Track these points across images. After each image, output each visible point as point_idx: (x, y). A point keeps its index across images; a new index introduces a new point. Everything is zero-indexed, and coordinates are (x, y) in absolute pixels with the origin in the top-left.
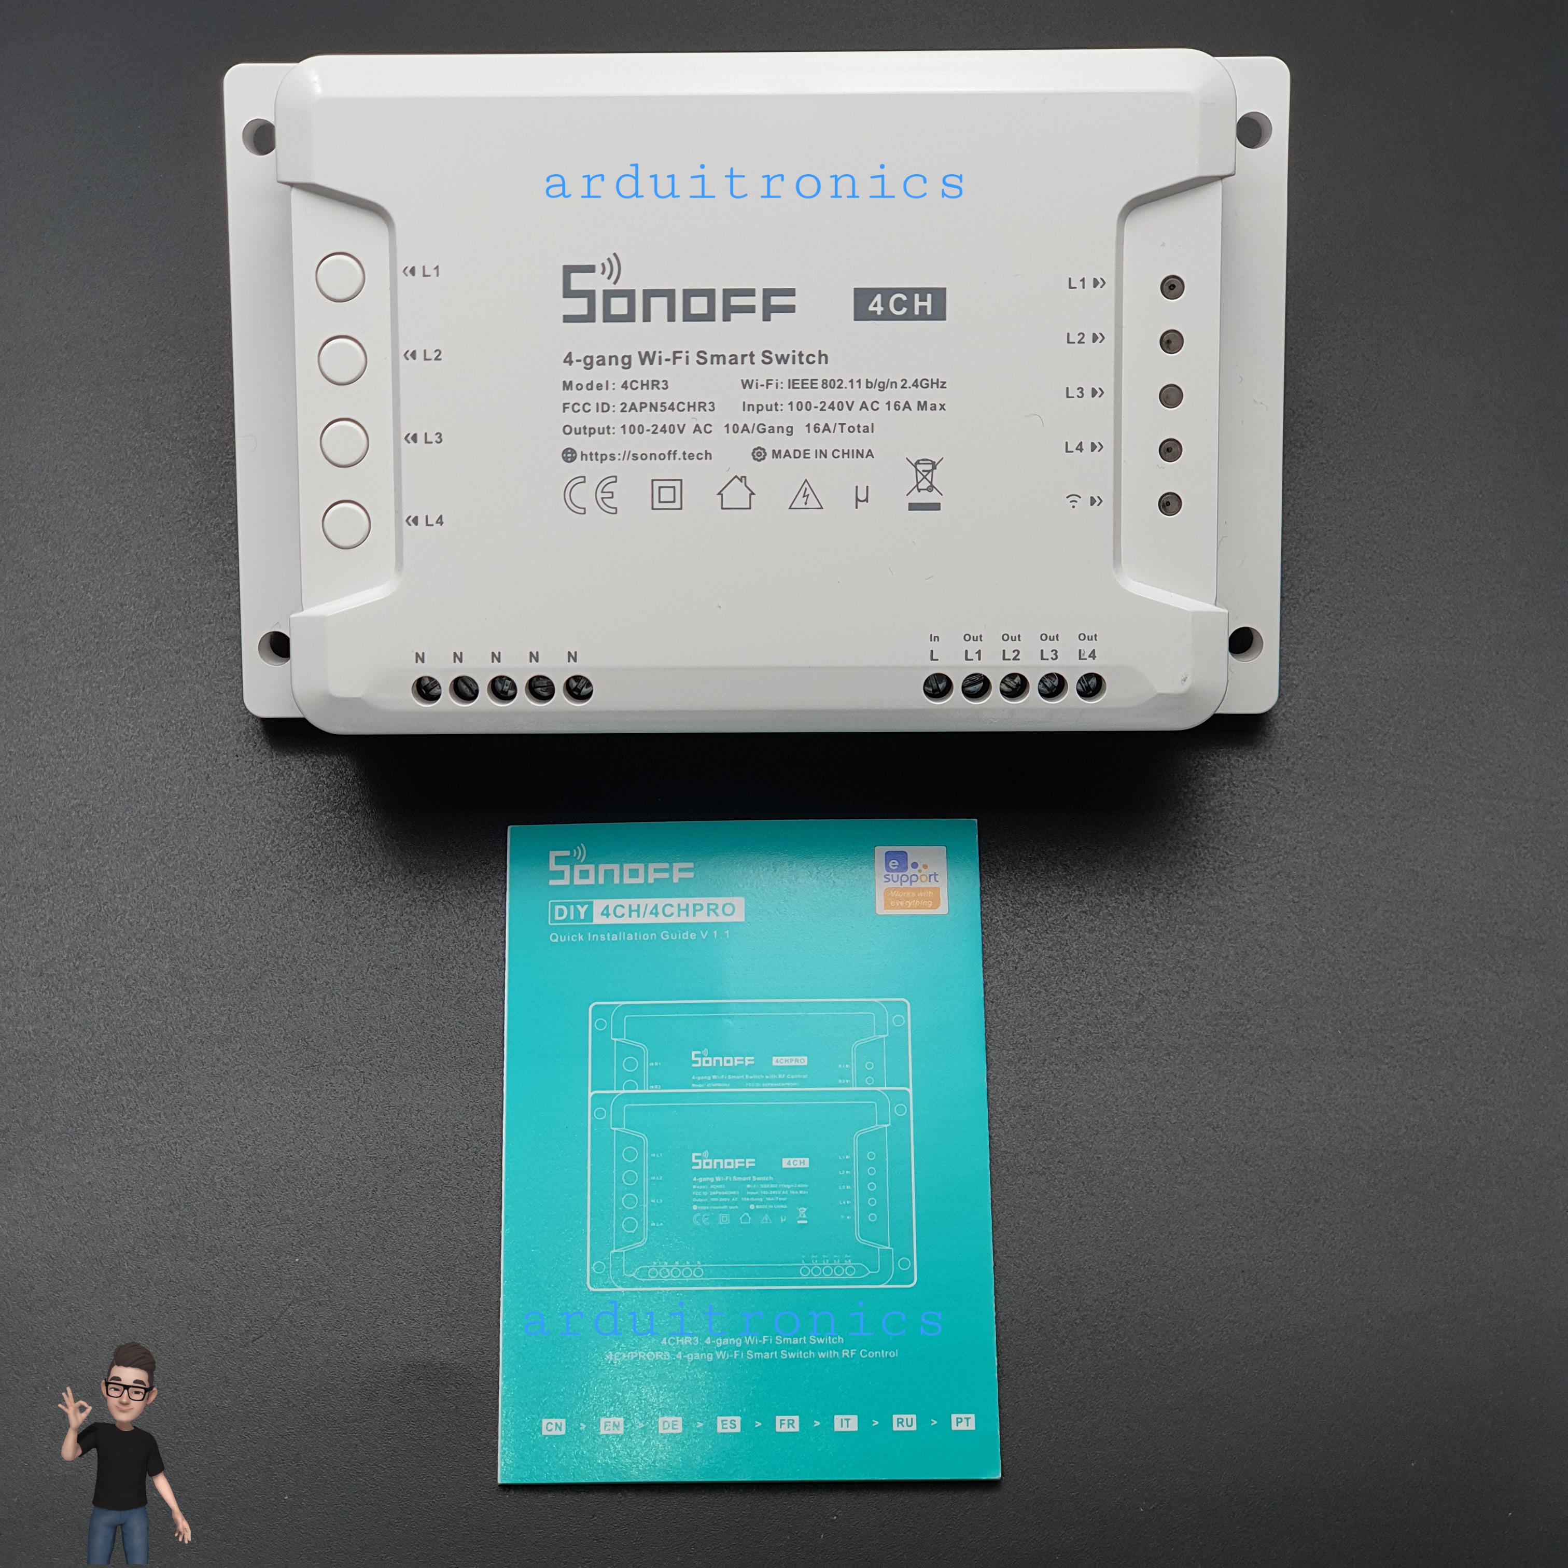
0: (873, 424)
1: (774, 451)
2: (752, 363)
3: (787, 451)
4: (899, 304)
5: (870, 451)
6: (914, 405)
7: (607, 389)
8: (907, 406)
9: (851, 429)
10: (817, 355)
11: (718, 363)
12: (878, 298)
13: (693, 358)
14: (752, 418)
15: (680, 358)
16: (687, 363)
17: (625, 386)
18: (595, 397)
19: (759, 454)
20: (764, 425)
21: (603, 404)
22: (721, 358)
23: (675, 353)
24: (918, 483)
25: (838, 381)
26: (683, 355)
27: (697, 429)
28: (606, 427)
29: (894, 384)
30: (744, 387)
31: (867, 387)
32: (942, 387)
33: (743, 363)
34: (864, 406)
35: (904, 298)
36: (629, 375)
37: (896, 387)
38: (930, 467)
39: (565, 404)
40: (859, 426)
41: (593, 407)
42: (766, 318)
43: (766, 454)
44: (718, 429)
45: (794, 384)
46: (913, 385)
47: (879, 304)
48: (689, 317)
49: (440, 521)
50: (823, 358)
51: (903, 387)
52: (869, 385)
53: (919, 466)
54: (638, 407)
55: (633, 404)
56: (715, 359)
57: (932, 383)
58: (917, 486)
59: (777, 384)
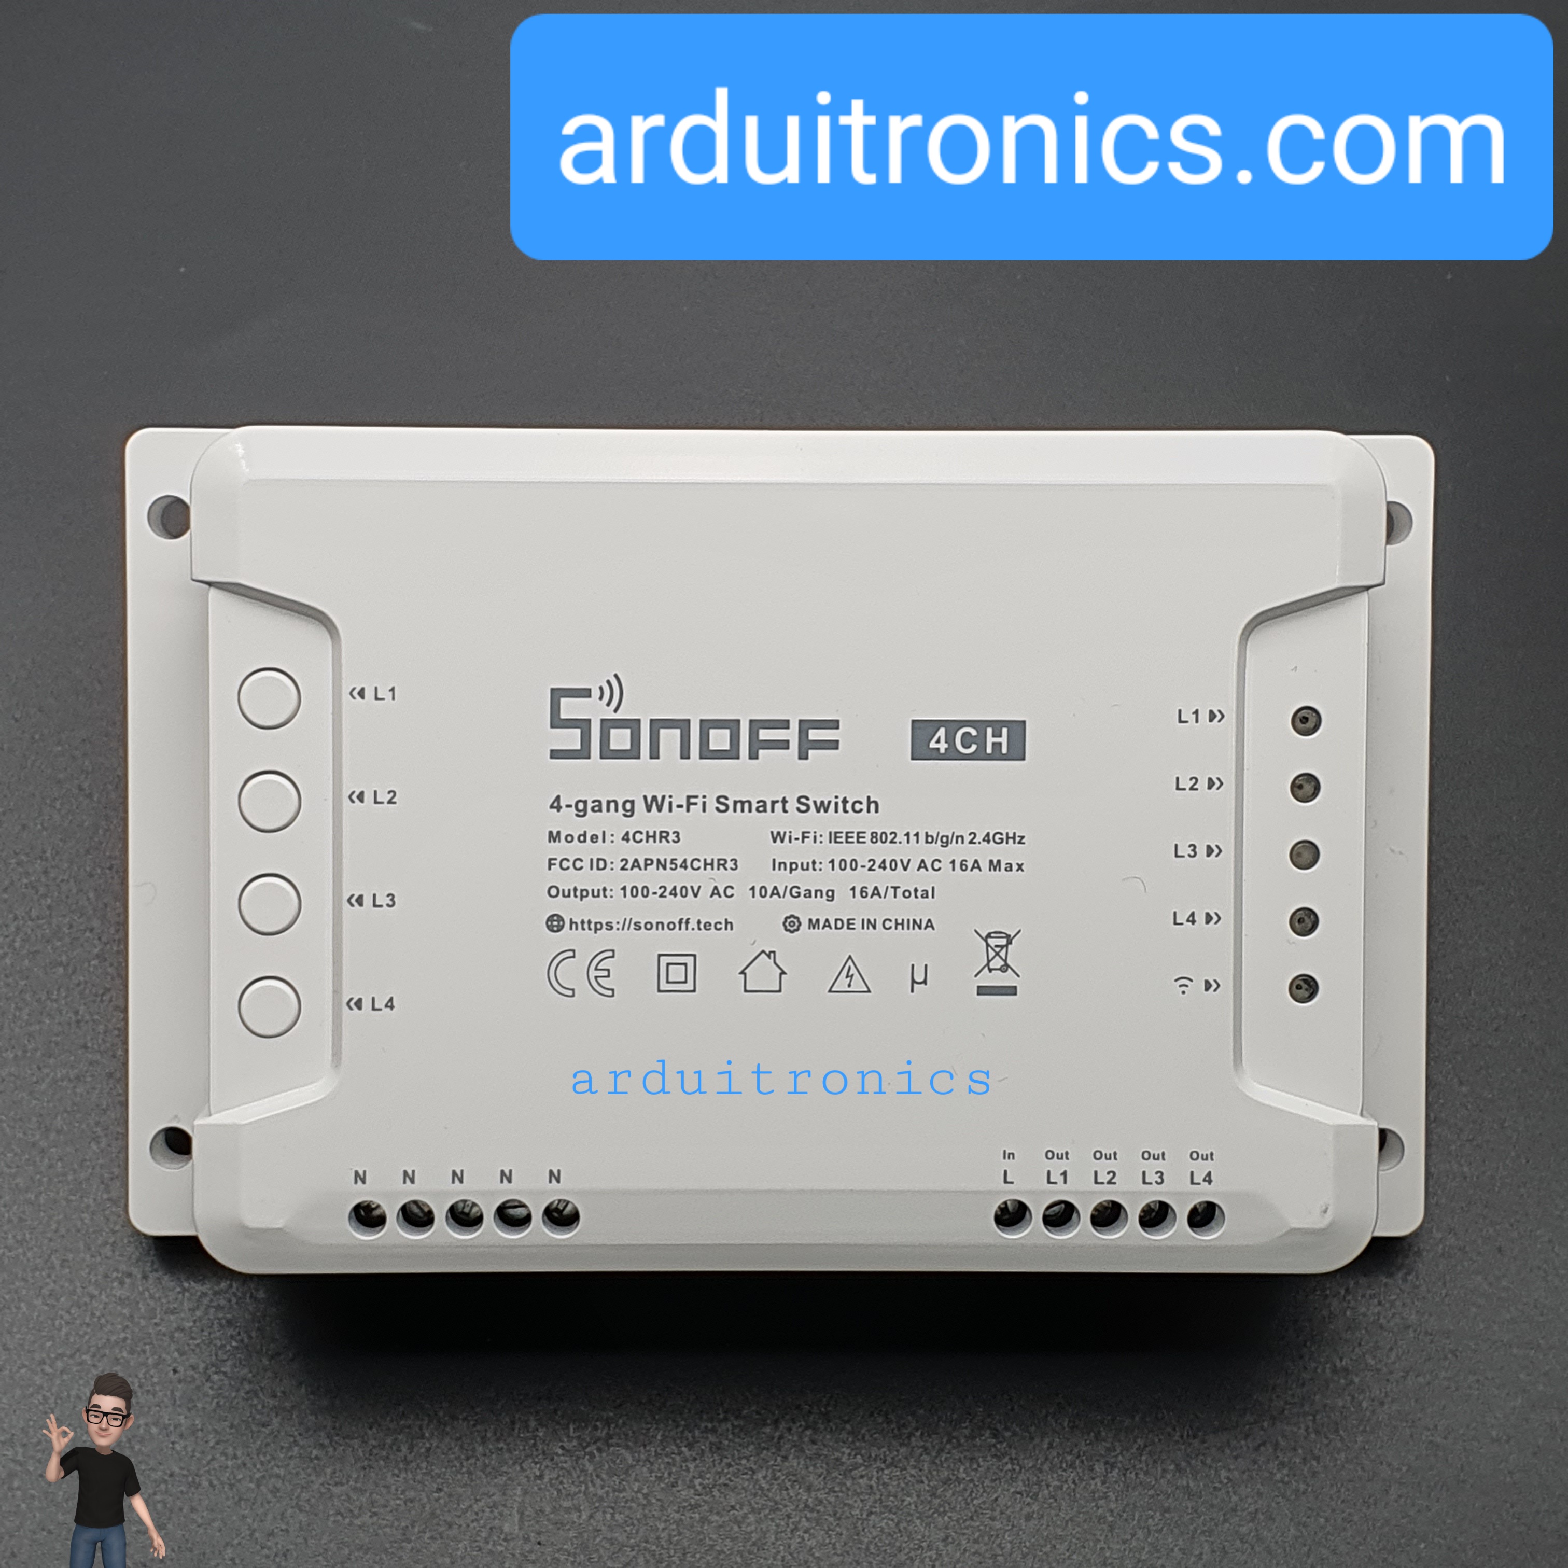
0: (933, 888)
1: (810, 920)
2: (785, 811)
3: (827, 920)
4: (967, 740)
5: (929, 921)
6: (985, 865)
7: (604, 841)
8: (976, 865)
9: (907, 894)
10: (865, 801)
11: (743, 811)
12: (942, 732)
13: (712, 804)
14: (783, 879)
15: (695, 804)
16: (704, 811)
17: (626, 838)
18: (588, 851)
19: (791, 924)
20: (798, 888)
21: (598, 860)
22: (746, 805)
23: (689, 797)
24: (989, 961)
25: (891, 833)
26: (700, 801)
27: (715, 892)
28: (601, 888)
29: (960, 839)
30: (775, 841)
31: (927, 842)
32: (1020, 843)
33: (773, 811)
34: (922, 865)
35: (974, 732)
36: (631, 825)
37: (963, 842)
38: (1003, 942)
39: (550, 860)
40: (916, 890)
41: (586, 864)
42: (803, 756)
43: (800, 924)
44: (741, 892)
45: (836, 837)
46: (984, 840)
47: (943, 739)
48: (706, 753)
49: (390, 1005)
50: (873, 806)
51: (971, 842)
52: (930, 839)
53: (990, 940)
54: (642, 865)
55: (636, 860)
56: (739, 805)
57: (1008, 838)
58: (988, 965)
59: (815, 837)
